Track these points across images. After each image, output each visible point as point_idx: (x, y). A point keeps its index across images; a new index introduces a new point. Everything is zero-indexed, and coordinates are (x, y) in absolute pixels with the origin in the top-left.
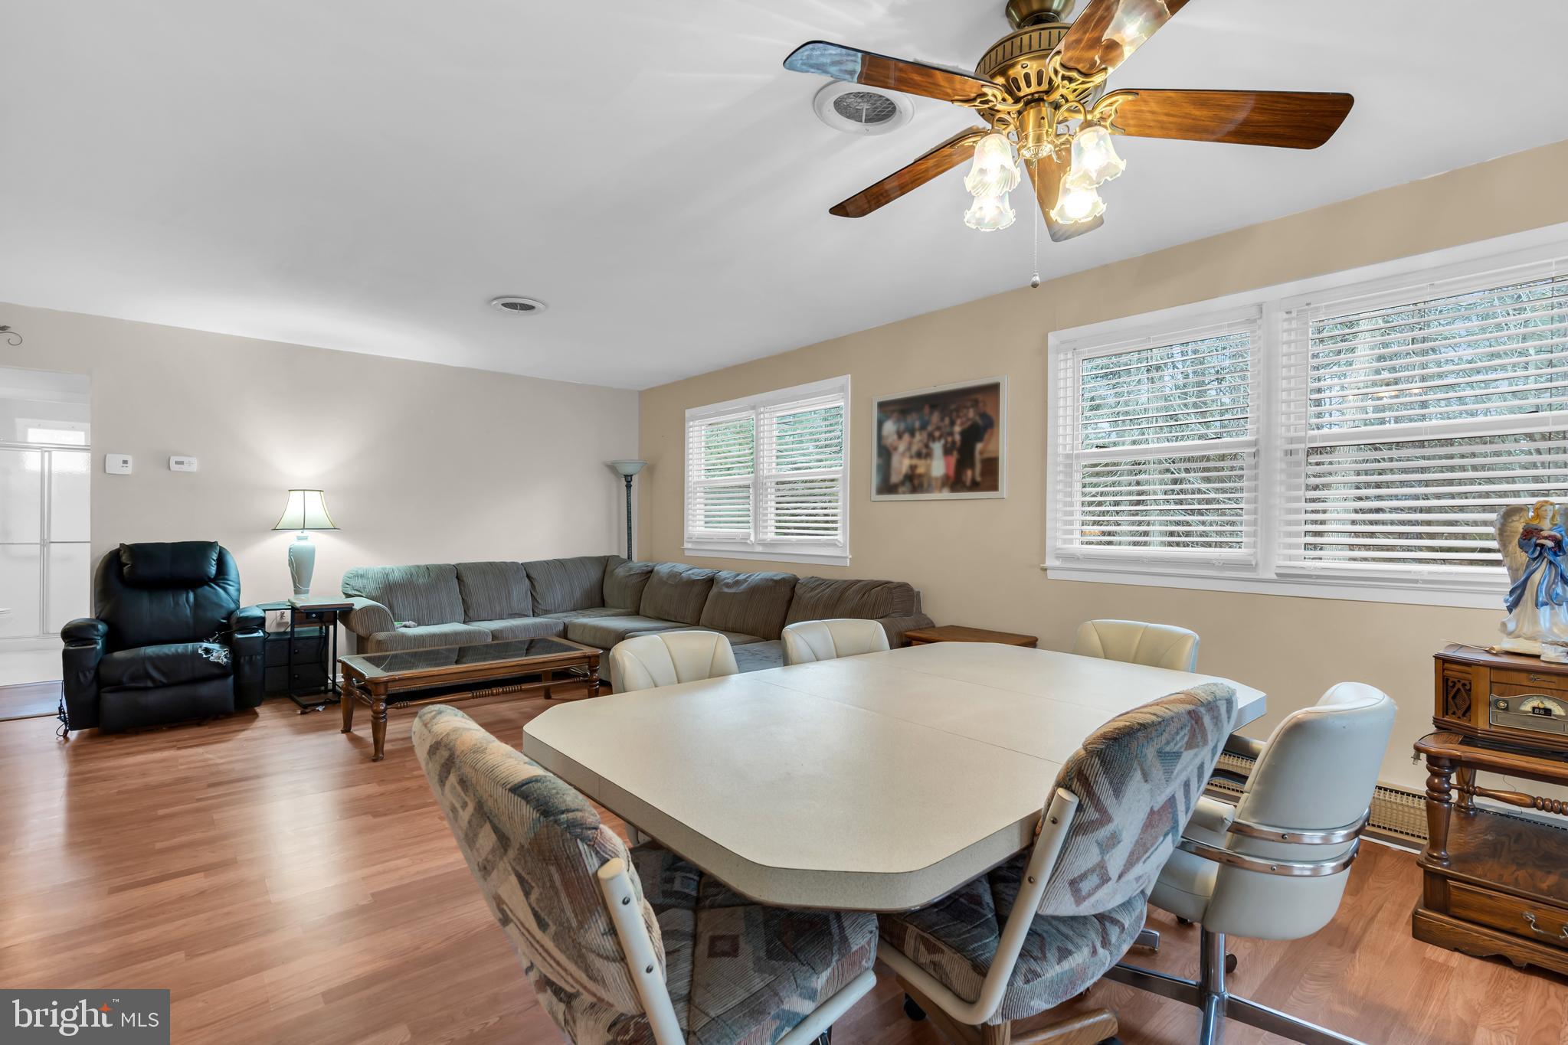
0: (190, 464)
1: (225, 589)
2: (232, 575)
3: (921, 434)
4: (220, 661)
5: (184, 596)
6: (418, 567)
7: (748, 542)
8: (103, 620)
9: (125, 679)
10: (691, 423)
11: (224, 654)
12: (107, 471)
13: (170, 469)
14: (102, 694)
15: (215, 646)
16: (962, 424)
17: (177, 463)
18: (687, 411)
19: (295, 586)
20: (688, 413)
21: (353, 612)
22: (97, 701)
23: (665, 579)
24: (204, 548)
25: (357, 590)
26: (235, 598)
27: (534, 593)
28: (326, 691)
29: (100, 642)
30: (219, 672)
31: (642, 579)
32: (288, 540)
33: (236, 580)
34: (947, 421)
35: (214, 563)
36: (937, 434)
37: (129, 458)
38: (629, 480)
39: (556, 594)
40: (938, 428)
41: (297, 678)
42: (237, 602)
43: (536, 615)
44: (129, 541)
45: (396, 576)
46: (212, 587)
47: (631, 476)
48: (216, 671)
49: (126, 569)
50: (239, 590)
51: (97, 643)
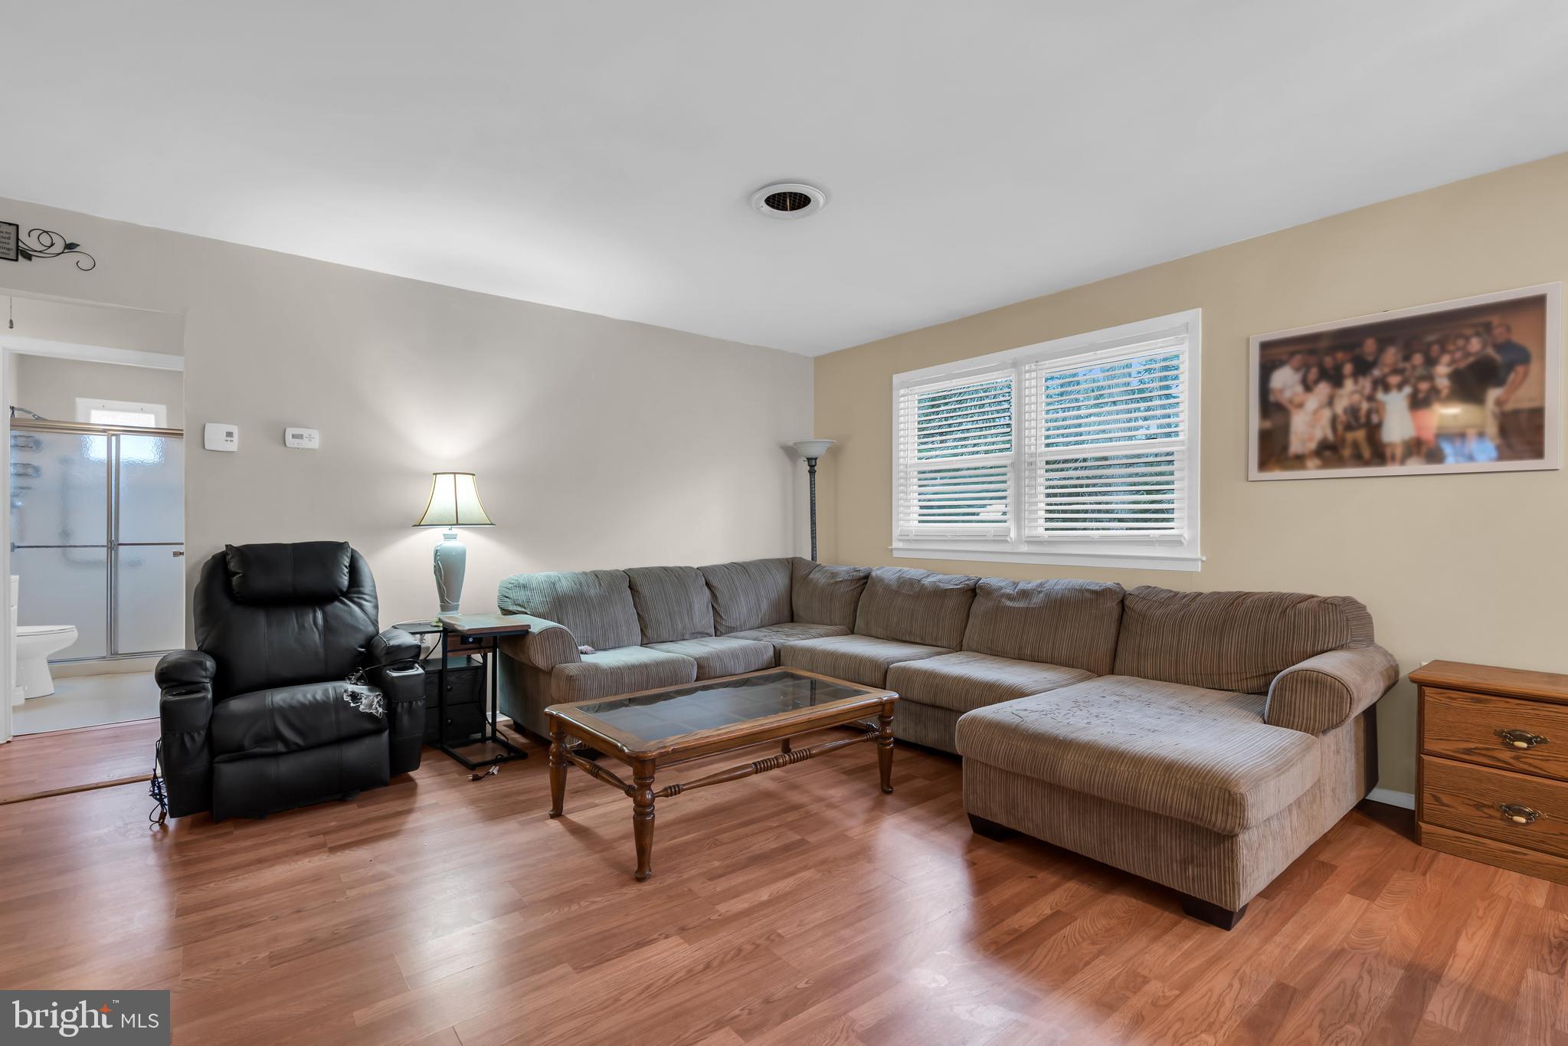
0: (310, 438)
1: (360, 606)
2: (367, 589)
3: (1356, 382)
4: (374, 712)
5: (311, 616)
6: (585, 573)
7: (1008, 539)
8: (209, 652)
9: (247, 743)
10: (902, 392)
11: (376, 700)
12: (206, 447)
13: (285, 445)
14: (216, 765)
15: (361, 689)
16: (1453, 362)
17: (294, 436)
18: (895, 376)
19: (442, 599)
20: (897, 379)
21: (530, 637)
22: (210, 775)
23: (894, 587)
24: (333, 549)
25: (519, 605)
26: (373, 618)
27: (716, 606)
28: (484, 739)
29: (209, 686)
30: (371, 726)
31: (854, 587)
32: (430, 540)
33: (372, 594)
34: (1418, 359)
35: (346, 570)
36: (1394, 380)
37: (234, 429)
38: (813, 463)
39: (741, 607)
40: (1396, 371)
41: (451, 724)
42: (375, 623)
43: (719, 633)
44: (237, 543)
45: (564, 586)
46: (345, 604)
47: (816, 459)
48: (368, 726)
49: (235, 579)
50: (376, 607)
51: (205, 689)
